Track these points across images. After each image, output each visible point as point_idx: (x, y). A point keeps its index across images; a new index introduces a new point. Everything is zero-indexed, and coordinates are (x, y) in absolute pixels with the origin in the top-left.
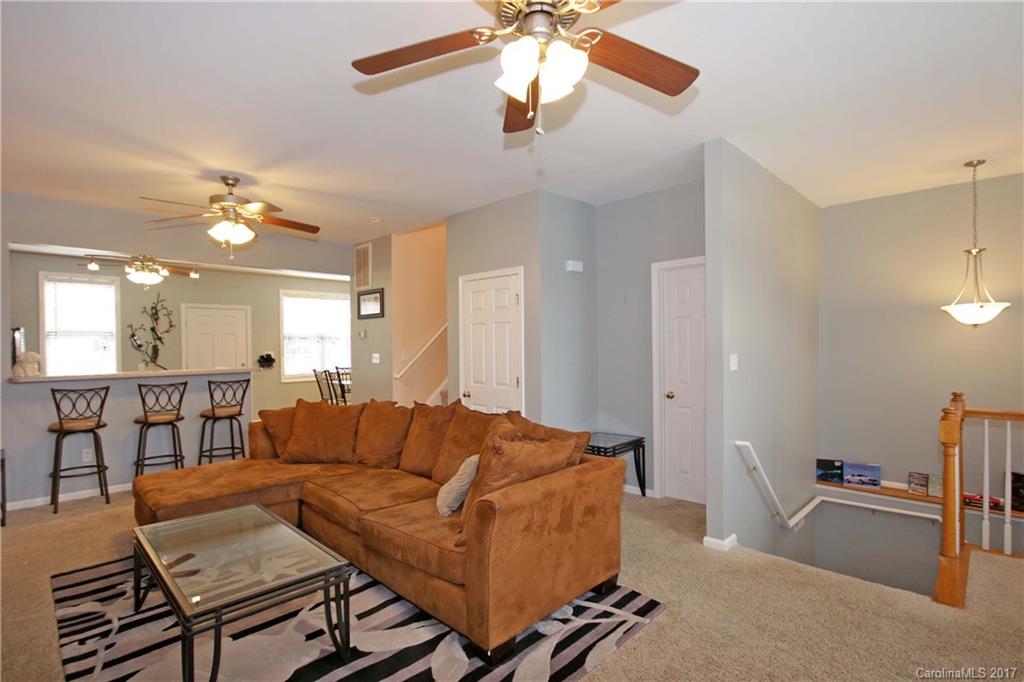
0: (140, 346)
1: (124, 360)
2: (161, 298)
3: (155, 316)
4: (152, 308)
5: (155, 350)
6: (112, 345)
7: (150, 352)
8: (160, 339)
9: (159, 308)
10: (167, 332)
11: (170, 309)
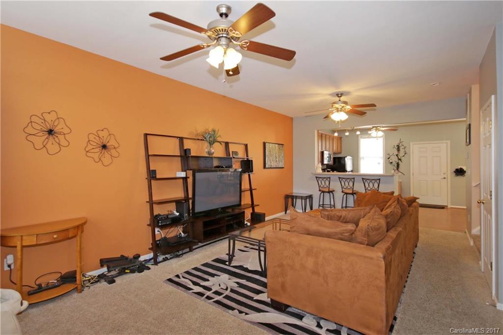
0: (391, 163)
1: (386, 168)
2: (401, 141)
3: (398, 150)
4: (397, 146)
5: (398, 165)
6: (381, 161)
7: (396, 165)
8: (400, 159)
9: (401, 145)
10: (404, 156)
11: (405, 146)
